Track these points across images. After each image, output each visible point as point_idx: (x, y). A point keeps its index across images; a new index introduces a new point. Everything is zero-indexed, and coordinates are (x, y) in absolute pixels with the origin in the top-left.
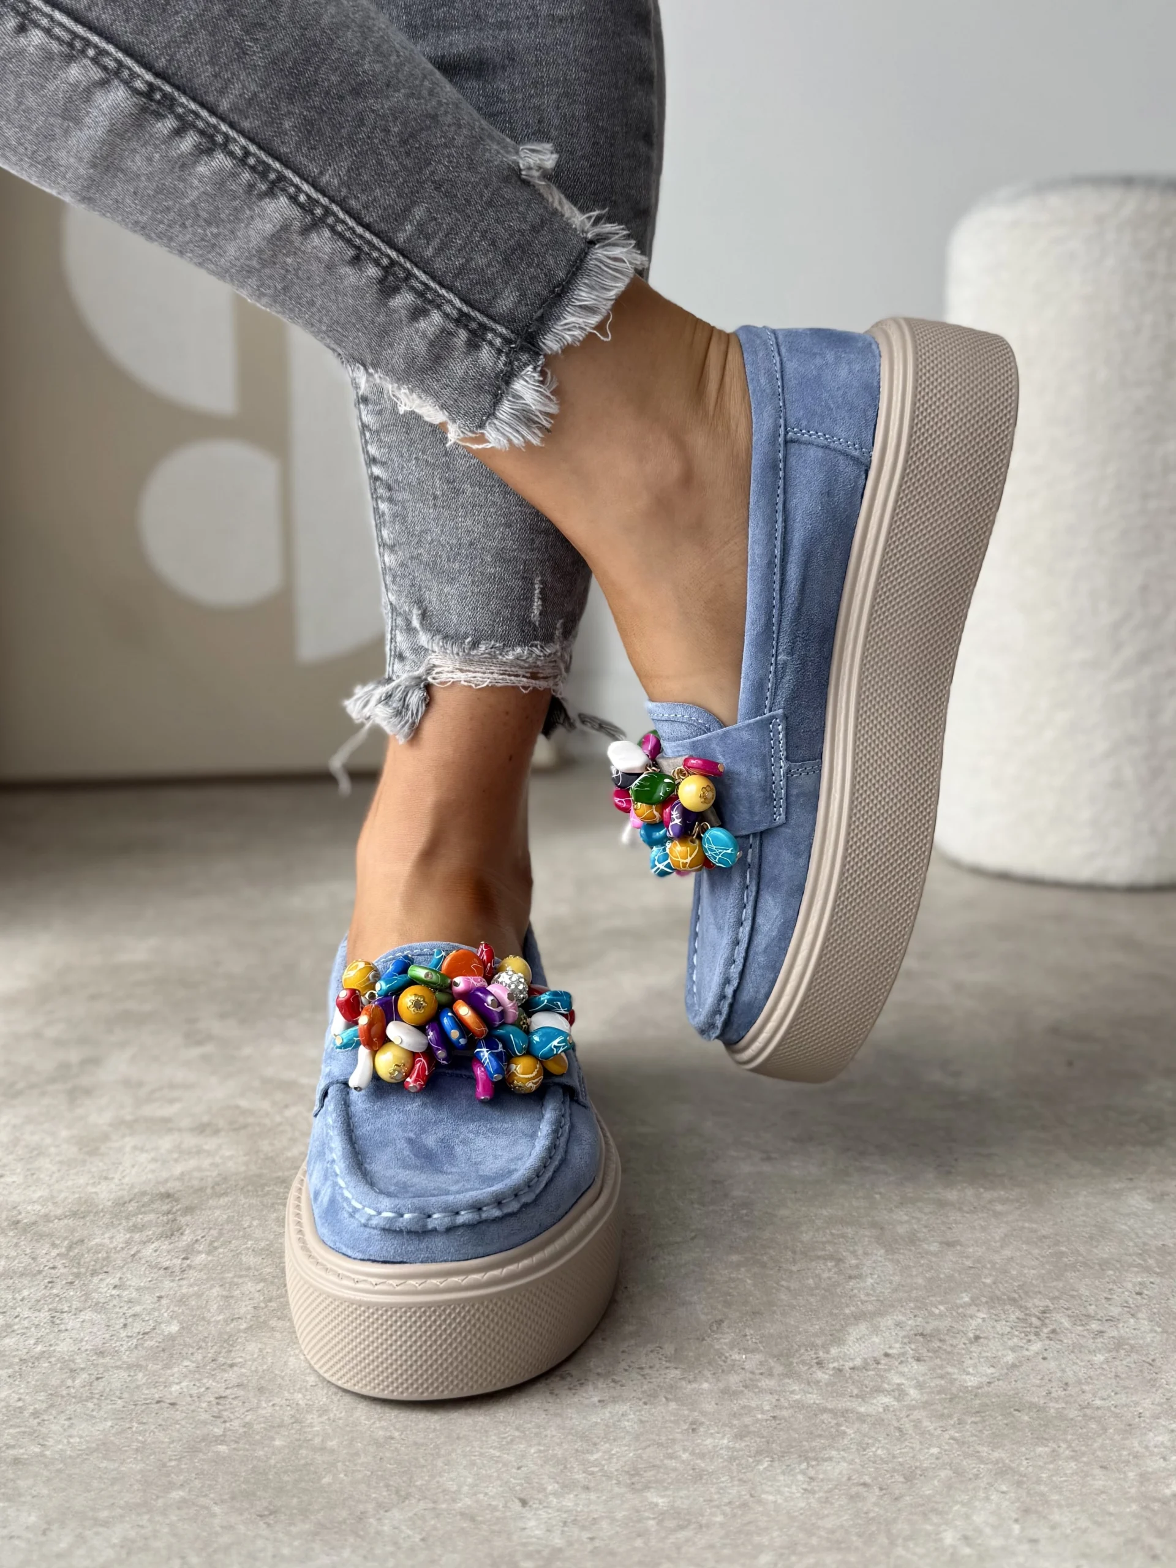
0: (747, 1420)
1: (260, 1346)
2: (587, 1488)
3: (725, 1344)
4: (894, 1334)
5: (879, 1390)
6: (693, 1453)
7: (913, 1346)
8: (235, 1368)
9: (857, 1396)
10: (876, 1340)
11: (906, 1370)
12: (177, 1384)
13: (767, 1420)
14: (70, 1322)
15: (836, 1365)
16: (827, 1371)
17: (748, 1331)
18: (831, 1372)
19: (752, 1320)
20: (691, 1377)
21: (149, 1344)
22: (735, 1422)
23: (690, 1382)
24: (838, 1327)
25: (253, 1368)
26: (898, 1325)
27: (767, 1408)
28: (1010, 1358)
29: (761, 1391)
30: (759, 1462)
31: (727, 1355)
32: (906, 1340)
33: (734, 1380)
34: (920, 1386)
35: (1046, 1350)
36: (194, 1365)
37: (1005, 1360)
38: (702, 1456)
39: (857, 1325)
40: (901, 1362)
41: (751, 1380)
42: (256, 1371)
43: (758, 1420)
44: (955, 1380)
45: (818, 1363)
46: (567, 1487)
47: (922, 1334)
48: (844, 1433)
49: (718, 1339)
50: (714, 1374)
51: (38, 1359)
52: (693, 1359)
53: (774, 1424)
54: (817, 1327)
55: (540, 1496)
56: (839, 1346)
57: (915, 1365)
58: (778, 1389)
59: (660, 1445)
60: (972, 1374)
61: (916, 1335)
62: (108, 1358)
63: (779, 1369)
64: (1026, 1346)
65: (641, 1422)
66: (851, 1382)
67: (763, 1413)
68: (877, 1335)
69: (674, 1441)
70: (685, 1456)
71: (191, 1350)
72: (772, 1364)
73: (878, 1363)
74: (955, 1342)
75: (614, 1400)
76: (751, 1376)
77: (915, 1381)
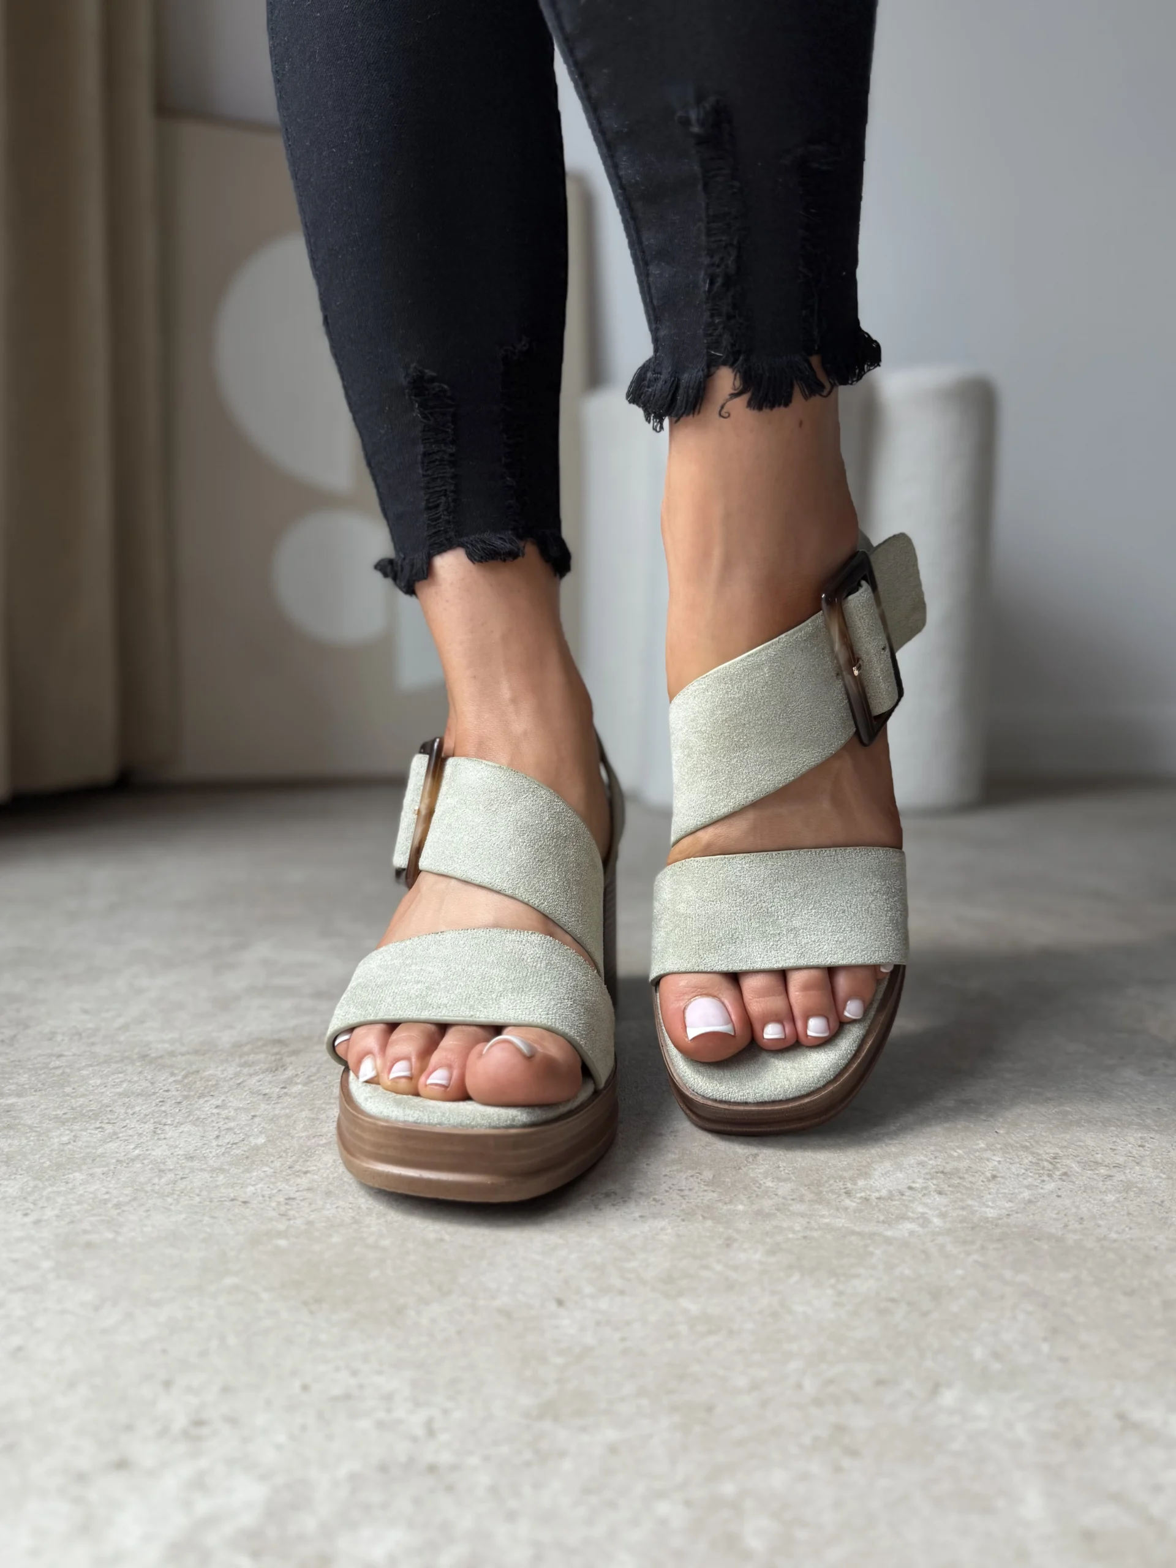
0: (779, 1238)
3: (760, 1173)
4: (916, 1171)
5: (903, 1218)
6: (726, 1265)
7: (935, 1182)
8: (309, 1175)
9: (883, 1222)
10: (900, 1175)
11: (929, 1201)
12: (253, 1185)
13: (797, 1239)
15: (863, 1194)
16: (855, 1200)
17: (782, 1164)
18: (859, 1201)
20: (727, 1200)
22: (768, 1240)
23: (726, 1203)
24: (864, 1163)
25: (325, 1176)
26: (921, 1164)
27: (797, 1228)
28: (1026, 1194)
29: (793, 1214)
30: (790, 1276)
31: (762, 1182)
32: (928, 1177)
33: (767, 1204)
34: (943, 1215)
35: (1059, 1189)
36: (272, 1170)
37: (1022, 1196)
38: (735, 1268)
39: (882, 1162)
40: (924, 1195)
41: (783, 1204)
42: (327, 1178)
43: (789, 1239)
44: (976, 1211)
45: (846, 1193)
46: (604, 1290)
47: (942, 1172)
48: (872, 1254)
49: (754, 1169)
50: (749, 1197)
51: (133, 1160)
52: (729, 1185)
53: (804, 1243)
54: (845, 1163)
55: (576, 1298)
56: (865, 1179)
57: (937, 1198)
58: (808, 1213)
60: (992, 1207)
61: (937, 1173)
62: (195, 1162)
63: (809, 1196)
64: (1041, 1186)
65: (678, 1236)
66: (876, 1209)
67: (794, 1232)
68: (901, 1171)
69: (708, 1253)
70: (719, 1267)
71: (273, 1159)
72: (804, 1192)
73: (903, 1195)
74: (973, 1180)
75: (655, 1216)
76: (783, 1201)
77: (937, 1212)
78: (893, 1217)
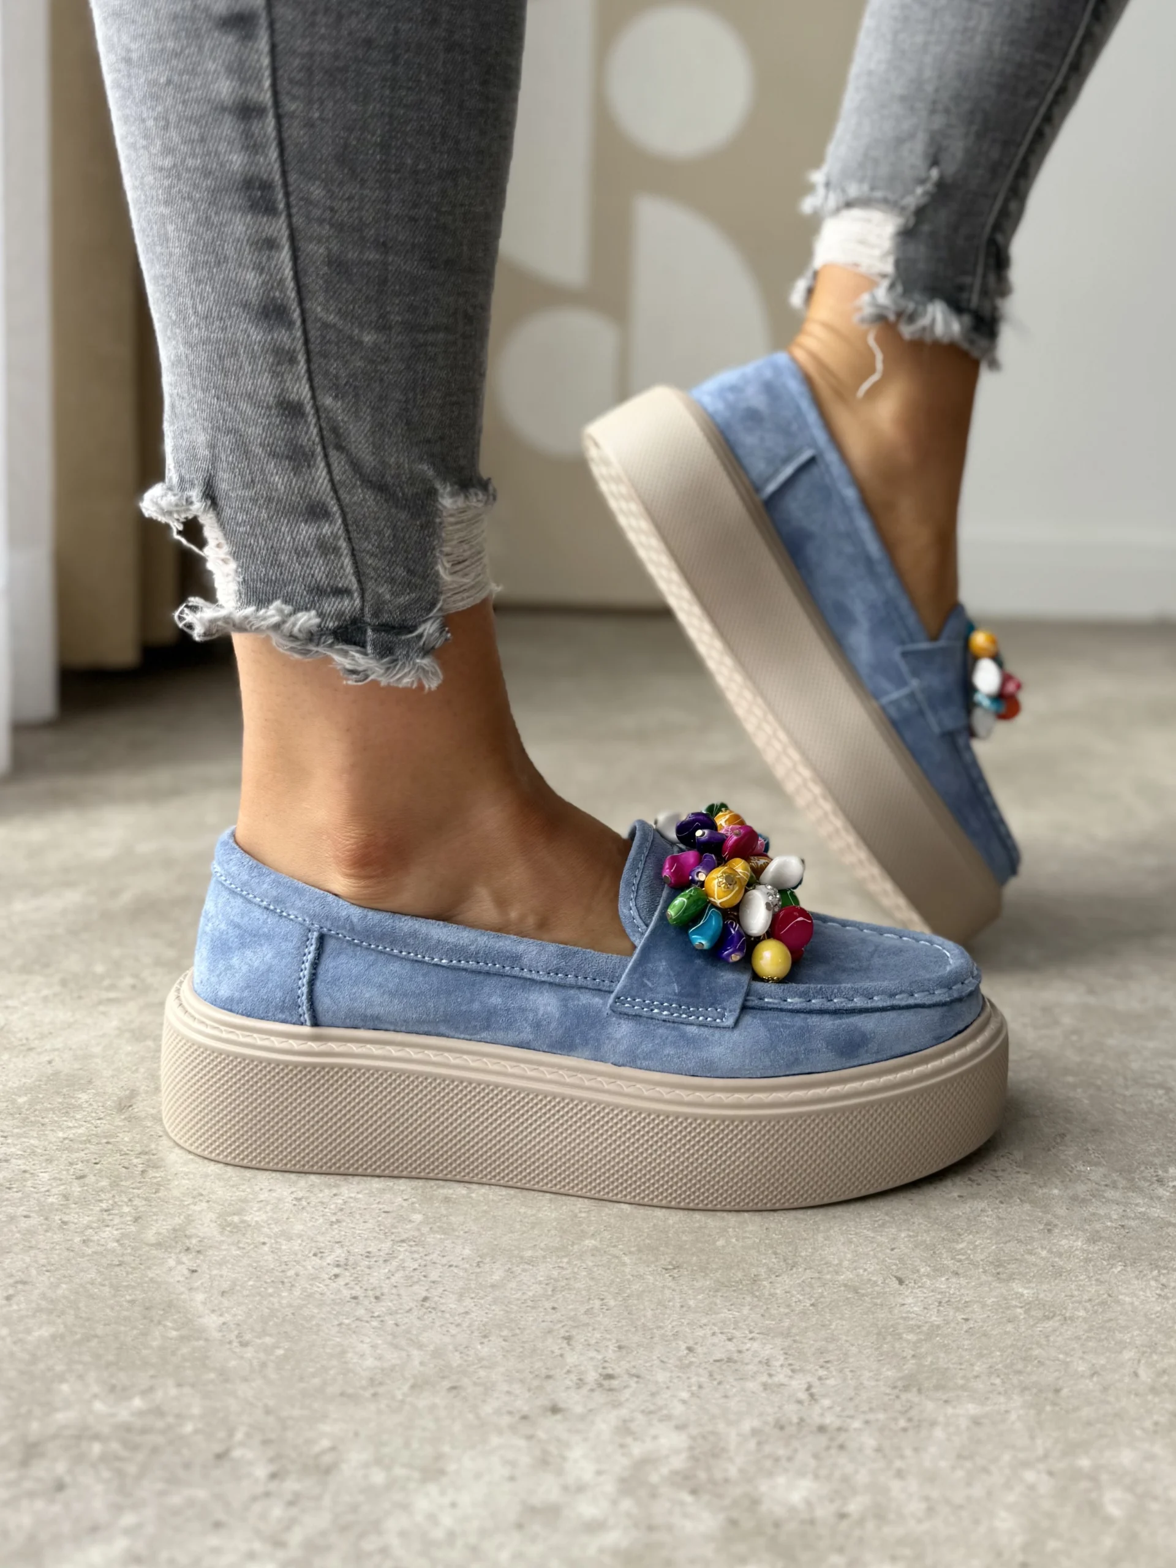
0: (1098, 1226)
2: (957, 1274)
3: (1070, 1156)
6: (1050, 1251)
13: (1116, 1228)
16: (1168, 1189)
17: (1090, 1146)
20: (1041, 1183)
22: (1087, 1227)
27: (1115, 1217)
29: (1108, 1201)
30: (1113, 1266)
31: (1073, 1166)
33: (1081, 1189)
38: (1060, 1255)
41: (1097, 1190)
43: (1107, 1227)
45: (1159, 1181)
46: (939, 1271)
49: (1063, 1151)
53: (1123, 1232)
54: (1154, 1148)
55: (914, 1276)
59: (1019, 1241)
63: (1122, 1183)
65: (999, 1218)
67: (1111, 1220)
69: (1032, 1238)
70: (1044, 1253)
72: (1116, 1178)
75: (973, 1197)
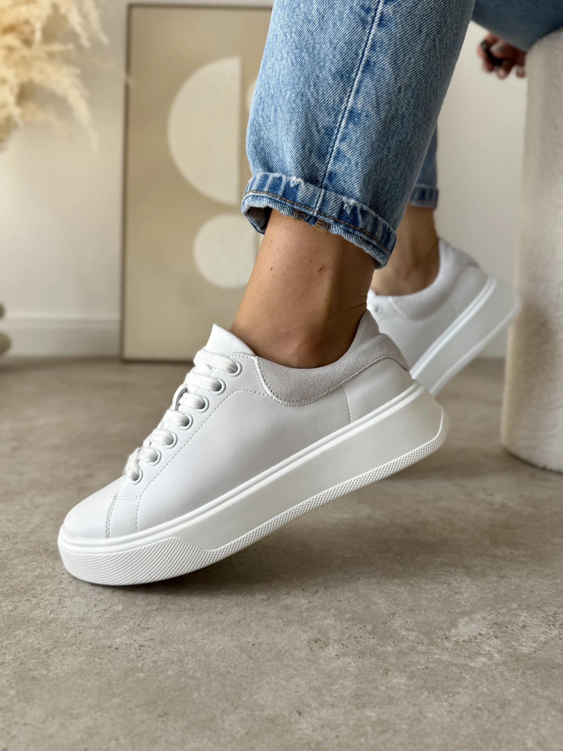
0: (413, 668)
1: (163, 618)
2: (333, 706)
3: (397, 626)
4: (482, 623)
5: (479, 654)
6: (387, 687)
7: (493, 630)
8: (150, 630)
9: (468, 657)
10: (473, 626)
11: (491, 643)
12: (120, 637)
13: (423, 669)
14: (68, 602)
15: (455, 639)
16: (451, 642)
17: (409, 620)
18: (453, 643)
19: (410, 614)
20: (382, 644)
21: (108, 615)
24: (453, 618)
25: (159, 631)
26: (483, 618)
28: (543, 638)
29: (419, 653)
30: (422, 693)
31: (399, 632)
32: (488, 627)
33: (404, 646)
34: (500, 652)
36: (128, 628)
37: (540, 639)
38: (392, 689)
39: (462, 618)
40: (488, 639)
41: (412, 646)
42: (160, 632)
43: (419, 669)
44: (517, 649)
45: (446, 638)
46: (322, 705)
47: (496, 624)
48: (464, 678)
49: (394, 623)
51: (50, 622)
53: (427, 671)
54: (443, 618)
55: (308, 710)
56: (455, 629)
57: (496, 641)
59: (370, 682)
60: (525, 646)
61: (493, 624)
62: (85, 623)
63: (426, 641)
64: (550, 632)
65: (359, 668)
66: (463, 648)
67: (421, 665)
68: (473, 624)
69: (376, 679)
70: (383, 689)
71: (128, 620)
73: (476, 639)
74: (513, 628)
75: (343, 655)
76: (412, 644)
77: (496, 650)
78: (474, 653)
